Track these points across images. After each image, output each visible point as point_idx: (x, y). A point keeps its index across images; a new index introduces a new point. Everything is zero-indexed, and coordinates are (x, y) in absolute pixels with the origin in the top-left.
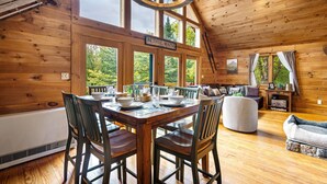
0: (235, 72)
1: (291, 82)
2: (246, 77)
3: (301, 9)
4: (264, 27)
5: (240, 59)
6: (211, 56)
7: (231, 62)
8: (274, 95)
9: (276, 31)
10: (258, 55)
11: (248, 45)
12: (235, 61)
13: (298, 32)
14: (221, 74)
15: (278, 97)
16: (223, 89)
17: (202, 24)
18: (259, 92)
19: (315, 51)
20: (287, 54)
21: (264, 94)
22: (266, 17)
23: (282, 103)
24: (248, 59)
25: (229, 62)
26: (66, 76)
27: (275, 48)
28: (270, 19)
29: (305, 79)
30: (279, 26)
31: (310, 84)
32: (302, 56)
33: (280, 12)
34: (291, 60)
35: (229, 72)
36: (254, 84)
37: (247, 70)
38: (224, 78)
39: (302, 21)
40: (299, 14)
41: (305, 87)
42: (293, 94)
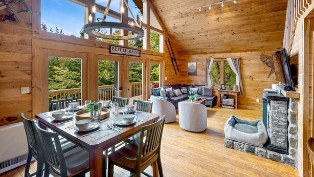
0: (195, 74)
1: (238, 84)
2: (204, 79)
3: (243, 25)
4: (216, 37)
5: (199, 63)
6: (173, 59)
7: (191, 65)
8: (225, 95)
9: (226, 41)
10: (212, 60)
11: (205, 51)
12: (195, 64)
13: (241, 43)
14: (183, 75)
15: (227, 97)
16: (184, 90)
17: (165, 31)
18: (214, 92)
19: (255, 58)
20: (234, 60)
21: (217, 94)
22: (217, 29)
23: (231, 101)
24: (205, 63)
25: (189, 64)
26: (26, 90)
27: (226, 55)
28: (220, 31)
29: (248, 81)
30: (228, 37)
31: (251, 85)
32: (245, 62)
33: (227, 27)
34: (237, 65)
35: (190, 74)
36: (210, 85)
37: (204, 73)
38: (186, 78)
39: (244, 34)
40: (242, 29)
41: (247, 88)
42: (238, 94)
